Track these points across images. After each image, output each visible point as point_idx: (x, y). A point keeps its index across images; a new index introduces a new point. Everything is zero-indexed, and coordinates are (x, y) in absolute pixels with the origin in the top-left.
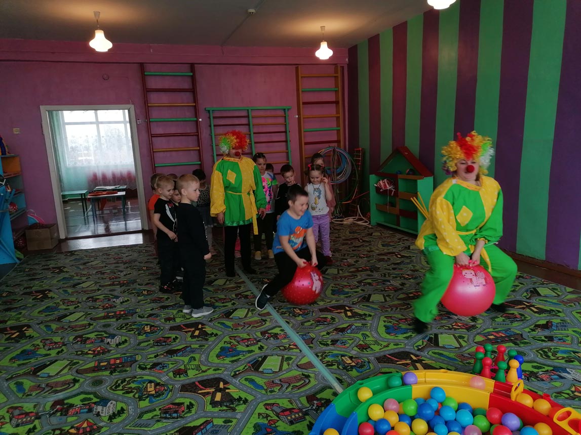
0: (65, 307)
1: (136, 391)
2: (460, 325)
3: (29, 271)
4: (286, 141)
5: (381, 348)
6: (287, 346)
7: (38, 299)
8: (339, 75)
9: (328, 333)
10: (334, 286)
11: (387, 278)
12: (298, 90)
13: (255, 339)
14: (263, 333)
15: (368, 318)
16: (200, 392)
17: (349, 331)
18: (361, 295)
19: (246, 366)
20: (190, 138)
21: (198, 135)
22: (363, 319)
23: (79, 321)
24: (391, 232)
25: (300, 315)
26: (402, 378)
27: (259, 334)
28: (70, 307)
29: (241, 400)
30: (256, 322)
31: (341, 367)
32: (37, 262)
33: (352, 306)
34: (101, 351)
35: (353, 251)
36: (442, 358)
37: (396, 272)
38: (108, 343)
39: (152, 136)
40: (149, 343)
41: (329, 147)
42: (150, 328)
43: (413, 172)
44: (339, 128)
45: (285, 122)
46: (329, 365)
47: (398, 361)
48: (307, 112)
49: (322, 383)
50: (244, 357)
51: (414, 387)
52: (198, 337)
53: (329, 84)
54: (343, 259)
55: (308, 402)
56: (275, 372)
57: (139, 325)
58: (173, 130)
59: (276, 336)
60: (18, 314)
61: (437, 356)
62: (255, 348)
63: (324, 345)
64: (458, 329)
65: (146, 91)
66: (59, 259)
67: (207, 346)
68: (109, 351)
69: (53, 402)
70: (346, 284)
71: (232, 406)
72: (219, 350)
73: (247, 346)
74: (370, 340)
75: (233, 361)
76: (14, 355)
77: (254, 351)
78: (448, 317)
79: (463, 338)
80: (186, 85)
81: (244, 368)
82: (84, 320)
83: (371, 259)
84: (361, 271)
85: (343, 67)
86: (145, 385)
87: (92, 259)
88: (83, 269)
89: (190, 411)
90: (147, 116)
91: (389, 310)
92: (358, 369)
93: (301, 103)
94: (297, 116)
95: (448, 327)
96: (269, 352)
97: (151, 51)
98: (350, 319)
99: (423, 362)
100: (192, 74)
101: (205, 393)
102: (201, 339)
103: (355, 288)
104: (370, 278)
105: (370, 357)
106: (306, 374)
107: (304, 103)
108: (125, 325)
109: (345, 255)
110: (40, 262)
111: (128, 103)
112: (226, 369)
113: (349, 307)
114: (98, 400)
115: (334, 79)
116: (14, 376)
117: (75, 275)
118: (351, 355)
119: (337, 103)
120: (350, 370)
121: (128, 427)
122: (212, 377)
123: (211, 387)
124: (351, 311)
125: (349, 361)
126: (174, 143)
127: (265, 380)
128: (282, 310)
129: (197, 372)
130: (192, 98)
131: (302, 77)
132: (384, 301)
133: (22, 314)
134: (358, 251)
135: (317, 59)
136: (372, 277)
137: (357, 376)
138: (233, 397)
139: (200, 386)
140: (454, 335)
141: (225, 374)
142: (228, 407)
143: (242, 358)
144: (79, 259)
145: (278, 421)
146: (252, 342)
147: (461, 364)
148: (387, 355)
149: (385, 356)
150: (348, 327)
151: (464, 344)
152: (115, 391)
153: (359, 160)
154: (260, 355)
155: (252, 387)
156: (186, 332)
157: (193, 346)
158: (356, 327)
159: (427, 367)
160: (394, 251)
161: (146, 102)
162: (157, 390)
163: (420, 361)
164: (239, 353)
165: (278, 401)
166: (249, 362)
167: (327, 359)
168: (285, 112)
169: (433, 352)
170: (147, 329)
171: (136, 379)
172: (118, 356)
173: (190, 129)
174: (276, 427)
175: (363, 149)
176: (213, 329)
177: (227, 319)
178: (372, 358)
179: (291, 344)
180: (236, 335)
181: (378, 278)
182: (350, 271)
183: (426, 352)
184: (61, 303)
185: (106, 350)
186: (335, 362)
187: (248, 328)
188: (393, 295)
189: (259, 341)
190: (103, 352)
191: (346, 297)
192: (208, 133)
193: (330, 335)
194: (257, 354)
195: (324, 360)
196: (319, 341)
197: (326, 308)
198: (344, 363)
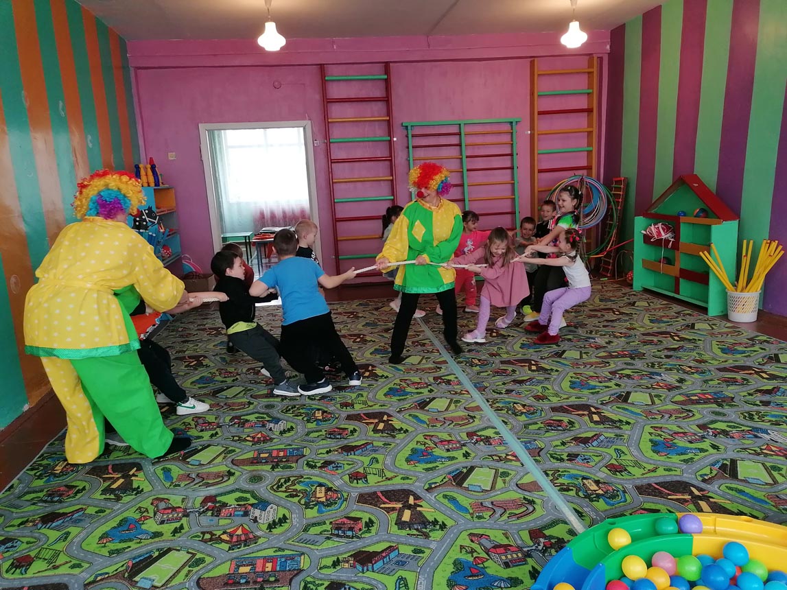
0: (222, 379)
1: (302, 495)
2: (774, 449)
3: (182, 331)
4: (512, 168)
5: (644, 472)
6: (504, 455)
7: (191, 366)
8: (595, 70)
9: (563, 444)
10: (574, 375)
11: (656, 370)
12: (532, 94)
13: (459, 442)
14: (470, 435)
15: (625, 427)
16: (382, 506)
17: (595, 443)
18: (615, 391)
19: (445, 478)
20: (381, 164)
21: (391, 160)
22: (617, 427)
23: (238, 398)
24: (665, 302)
25: (522, 413)
26: (678, 522)
27: (464, 436)
28: (227, 379)
29: (437, 524)
30: (461, 418)
31: (581, 494)
32: (191, 319)
33: (600, 406)
34: (262, 439)
35: (604, 326)
36: (742, 497)
37: (672, 362)
38: (271, 429)
39: (331, 162)
40: (321, 433)
41: (575, 175)
42: (322, 414)
43: (705, 213)
44: (590, 149)
45: (512, 141)
46: (564, 489)
47: (669, 495)
48: (543, 125)
49: (552, 514)
50: (443, 465)
51: (696, 538)
52: (382, 431)
53: (579, 84)
54: (589, 338)
55: (531, 540)
56: (483, 491)
57: (309, 410)
58: (359, 154)
59: (487, 440)
61: (733, 493)
62: (458, 454)
63: (557, 459)
64: (772, 455)
65: (327, 101)
67: (393, 445)
68: (271, 439)
69: (203, 498)
70: (592, 374)
71: (424, 530)
72: (409, 452)
73: (448, 450)
74: (626, 459)
75: (427, 470)
77: (457, 459)
78: (754, 435)
79: (780, 469)
80: (379, 92)
81: (442, 480)
82: (243, 397)
83: (632, 340)
84: (616, 357)
85: (601, 59)
86: (314, 488)
89: (369, 531)
90: (327, 136)
91: (659, 417)
92: (608, 500)
93: (536, 113)
94: (529, 132)
95: (755, 451)
96: (476, 462)
97: (335, 48)
98: (597, 426)
99: (711, 500)
100: (386, 77)
101: (389, 508)
102: (386, 435)
103: (605, 382)
104: (629, 367)
105: (626, 483)
106: (529, 498)
107: (540, 113)
108: (292, 408)
109: (591, 332)
110: (194, 320)
111: (303, 118)
112: (418, 479)
113: (596, 408)
114: (256, 502)
115: (586, 76)
118: (597, 479)
119: (589, 111)
120: (595, 501)
121: (290, 542)
122: (399, 487)
123: (398, 501)
124: (598, 413)
125: (594, 487)
126: (361, 171)
127: (470, 501)
128: (497, 405)
129: (380, 479)
130: (384, 111)
131: (539, 75)
132: (650, 403)
134: (612, 327)
135: (564, 47)
136: (632, 367)
137: (606, 511)
138: (427, 519)
139: (383, 498)
140: (763, 464)
141: (418, 487)
142: (419, 532)
145: (487, 560)
146: (454, 446)
147: (774, 509)
148: (654, 485)
149: (650, 485)
150: (593, 437)
151: (779, 479)
152: (277, 492)
153: (620, 194)
154: (465, 465)
155: (453, 508)
156: (367, 424)
157: (375, 444)
158: (606, 438)
159: (718, 509)
160: (668, 330)
161: (326, 115)
162: (328, 497)
163: (706, 498)
164: (435, 459)
165: (488, 532)
166: (449, 473)
167: (561, 480)
168: (512, 126)
169: (727, 487)
170: (319, 415)
171: (302, 480)
172: (282, 447)
173: (381, 152)
174: (485, 568)
175: (626, 179)
176: (402, 422)
177: (421, 411)
178: (629, 486)
179: (510, 454)
180: (432, 434)
181: (643, 368)
182: (599, 355)
183: (716, 486)
184: (217, 373)
185: (268, 438)
186: (572, 486)
187: (449, 425)
188: (664, 395)
189: (464, 445)
190: (264, 440)
191: (592, 393)
192: (405, 157)
193: (567, 446)
194: (461, 462)
195: (555, 482)
196: (550, 454)
197: (561, 407)
198: (587, 489)
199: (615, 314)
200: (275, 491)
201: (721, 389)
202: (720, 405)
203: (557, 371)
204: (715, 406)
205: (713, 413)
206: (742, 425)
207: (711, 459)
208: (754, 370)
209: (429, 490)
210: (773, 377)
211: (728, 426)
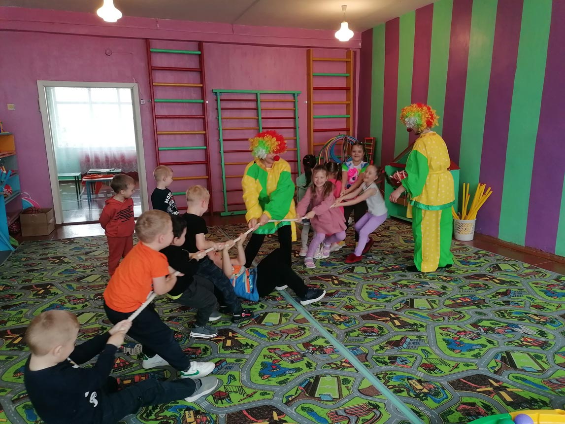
0: (71, 306)
1: (173, 422)
2: (529, 340)
3: (25, 261)
4: (295, 128)
5: (451, 369)
6: (339, 363)
7: (39, 295)
8: (351, 60)
9: (382, 348)
10: (368, 287)
12: (309, 74)
13: (299, 353)
14: (306, 345)
15: (421, 329)
17: (405, 346)
18: (402, 299)
19: (297, 390)
20: (195, 121)
21: (204, 119)
22: (415, 330)
23: (90, 324)
25: (341, 322)
27: (301, 346)
28: (77, 306)
30: (294, 330)
31: (411, 394)
32: (33, 250)
33: (396, 312)
34: (122, 365)
36: (527, 384)
38: (128, 354)
39: (156, 118)
41: (340, 135)
44: (348, 116)
45: (295, 107)
46: (397, 391)
47: (477, 388)
48: (316, 97)
49: (397, 417)
50: (294, 377)
52: (231, 348)
53: (340, 69)
56: (334, 400)
58: (178, 112)
59: (321, 349)
60: (18, 314)
61: (520, 381)
62: (301, 364)
63: (381, 362)
65: (151, 69)
66: (58, 247)
67: (244, 360)
68: (131, 364)
70: (380, 285)
72: (260, 367)
73: (292, 362)
74: (433, 358)
75: (281, 383)
76: (19, 367)
77: (302, 369)
78: (511, 330)
79: (541, 358)
80: (194, 64)
81: (296, 393)
82: (95, 323)
83: (398, 256)
84: (392, 270)
85: (355, 52)
86: (182, 412)
87: (94, 248)
88: (86, 260)
90: (151, 96)
91: (441, 319)
92: (433, 397)
93: (312, 89)
94: (307, 102)
95: (518, 343)
96: (319, 371)
97: (158, 26)
98: (400, 330)
99: (506, 389)
100: (200, 53)
102: (235, 351)
103: (392, 291)
104: (404, 278)
105: (441, 381)
106: (373, 403)
107: (315, 89)
110: (37, 251)
111: (131, 81)
112: (275, 394)
113: (394, 314)
115: (345, 64)
116: (22, 396)
117: (78, 267)
118: (419, 379)
119: (347, 89)
120: (425, 399)
122: (260, 404)
123: (264, 418)
124: (398, 319)
125: (419, 387)
126: (179, 125)
127: (326, 411)
128: (319, 316)
129: (242, 397)
130: (199, 79)
131: (313, 60)
132: (431, 308)
133: (24, 312)
134: (380, 246)
136: (406, 278)
137: (436, 408)
139: (249, 416)
140: (528, 354)
141: (277, 401)
143: (291, 378)
144: (79, 248)
146: (296, 357)
147: (553, 393)
148: (462, 380)
149: (459, 380)
150: (401, 340)
151: (545, 366)
152: (148, 421)
153: (370, 149)
154: (311, 375)
155: (314, 420)
156: (216, 341)
157: (229, 360)
158: (411, 340)
161: (150, 81)
162: (199, 421)
163: (503, 388)
164: (284, 372)
166: (300, 385)
167: (392, 383)
168: (294, 97)
169: (513, 377)
172: (143, 371)
173: (196, 111)
175: (374, 138)
176: (246, 337)
177: (259, 326)
178: (445, 383)
179: (343, 361)
180: (275, 347)
181: (413, 279)
182: (379, 269)
183: (506, 377)
184: (66, 300)
185: (127, 363)
186: (402, 387)
187: (286, 337)
188: (438, 300)
189: (304, 356)
190: (124, 366)
191: (386, 301)
192: (215, 116)
193: (385, 350)
194: (307, 374)
195: (388, 384)
196: (374, 358)
197: (368, 314)
198: (415, 389)
199: (378, 236)
200: (145, 420)
201: (473, 294)
202: (478, 306)
203: (354, 284)
204: (475, 307)
205: (476, 313)
206: (500, 322)
207: (492, 353)
208: (488, 277)
209: (288, 403)
210: (502, 282)
211: (491, 323)
